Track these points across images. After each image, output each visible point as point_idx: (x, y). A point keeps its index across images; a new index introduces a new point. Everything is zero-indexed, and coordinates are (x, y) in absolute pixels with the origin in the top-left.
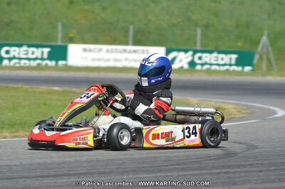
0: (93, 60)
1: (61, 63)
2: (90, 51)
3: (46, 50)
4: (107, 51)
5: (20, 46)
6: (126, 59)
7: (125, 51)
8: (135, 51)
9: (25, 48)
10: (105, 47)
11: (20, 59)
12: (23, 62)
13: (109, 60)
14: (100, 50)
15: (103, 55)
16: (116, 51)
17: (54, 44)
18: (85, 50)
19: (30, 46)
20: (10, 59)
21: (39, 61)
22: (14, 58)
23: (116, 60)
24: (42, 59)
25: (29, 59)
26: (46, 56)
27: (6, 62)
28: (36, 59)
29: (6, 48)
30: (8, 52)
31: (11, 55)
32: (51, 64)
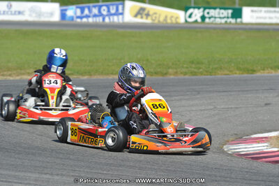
0: (257, 18)
1: (239, 20)
2: (255, 11)
3: (230, 11)
4: (265, 12)
5: (215, 8)
6: (276, 17)
7: (275, 12)
9: (218, 10)
10: (264, 9)
11: (215, 18)
12: (217, 20)
13: (265, 18)
14: (261, 11)
15: (263, 14)
16: (270, 12)
17: (234, 7)
18: (252, 11)
19: (220, 9)
20: (210, 18)
21: (225, 19)
22: (212, 17)
23: (270, 18)
24: (228, 18)
25: (220, 18)
26: (230, 15)
27: (207, 20)
28: (224, 18)
29: (207, 11)
30: (208, 13)
31: (210, 15)
32: (233, 21)
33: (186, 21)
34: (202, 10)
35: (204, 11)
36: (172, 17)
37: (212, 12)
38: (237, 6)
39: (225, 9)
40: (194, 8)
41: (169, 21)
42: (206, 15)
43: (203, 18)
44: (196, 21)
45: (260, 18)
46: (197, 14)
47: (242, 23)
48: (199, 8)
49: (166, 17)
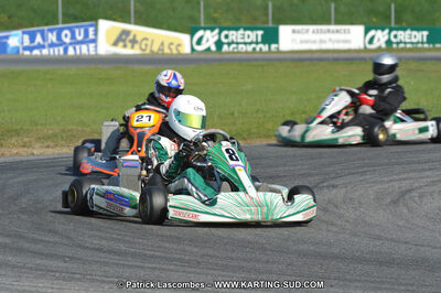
0: (302, 42)
1: (273, 46)
2: (299, 32)
3: (260, 33)
4: (314, 32)
5: (237, 29)
6: (330, 40)
7: (329, 31)
8: (338, 31)
9: (241, 31)
10: (312, 28)
11: (237, 43)
12: (240, 46)
13: (315, 42)
14: (307, 31)
15: (310, 36)
16: (321, 31)
17: (266, 26)
18: (294, 31)
19: (245, 29)
20: (229, 44)
21: (253, 46)
22: (233, 42)
23: (322, 41)
24: (257, 43)
25: (245, 43)
26: (260, 39)
27: (225, 48)
28: (251, 43)
29: (225, 32)
30: (227, 37)
31: (230, 40)
32: (265, 48)
33: (193, 49)
34: (217, 31)
35: (220, 34)
36: (172, 44)
37: (233, 35)
38: (271, 25)
39: (252, 29)
40: (205, 29)
41: (167, 51)
42: (224, 40)
43: (219, 44)
44: (209, 49)
45: (307, 42)
46: (209, 38)
47: (278, 51)
48: (212, 29)
49: (162, 44)
